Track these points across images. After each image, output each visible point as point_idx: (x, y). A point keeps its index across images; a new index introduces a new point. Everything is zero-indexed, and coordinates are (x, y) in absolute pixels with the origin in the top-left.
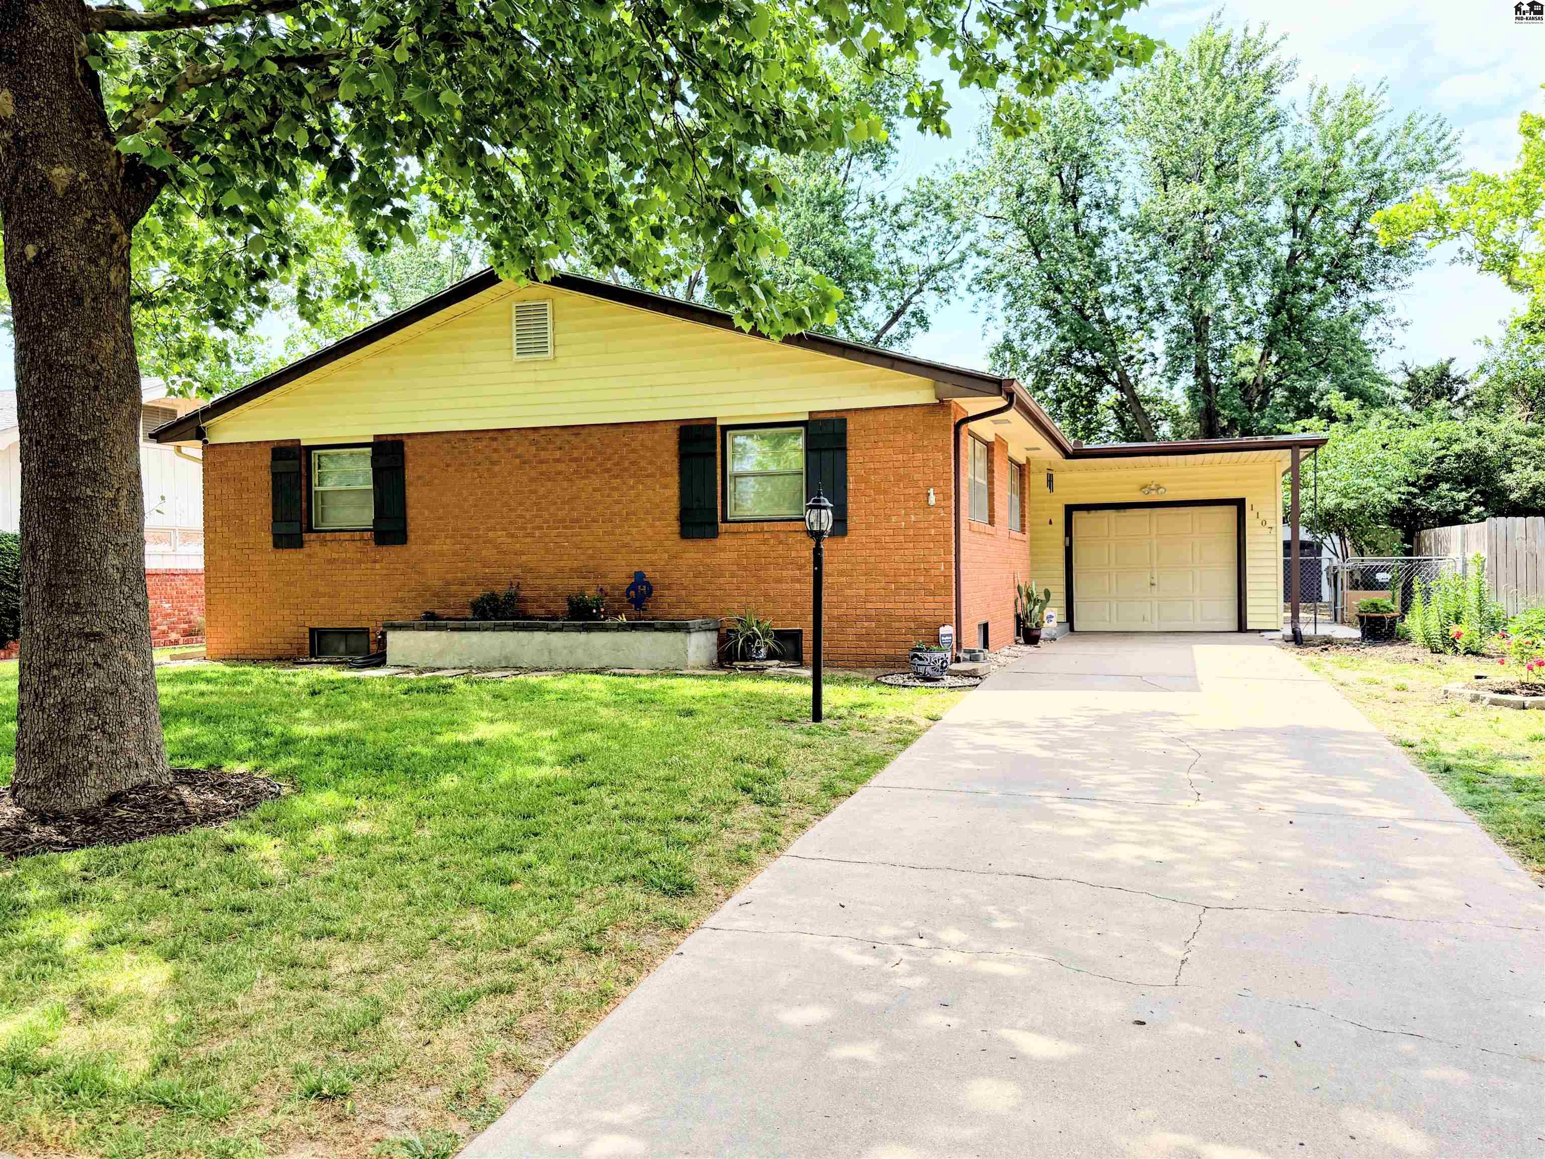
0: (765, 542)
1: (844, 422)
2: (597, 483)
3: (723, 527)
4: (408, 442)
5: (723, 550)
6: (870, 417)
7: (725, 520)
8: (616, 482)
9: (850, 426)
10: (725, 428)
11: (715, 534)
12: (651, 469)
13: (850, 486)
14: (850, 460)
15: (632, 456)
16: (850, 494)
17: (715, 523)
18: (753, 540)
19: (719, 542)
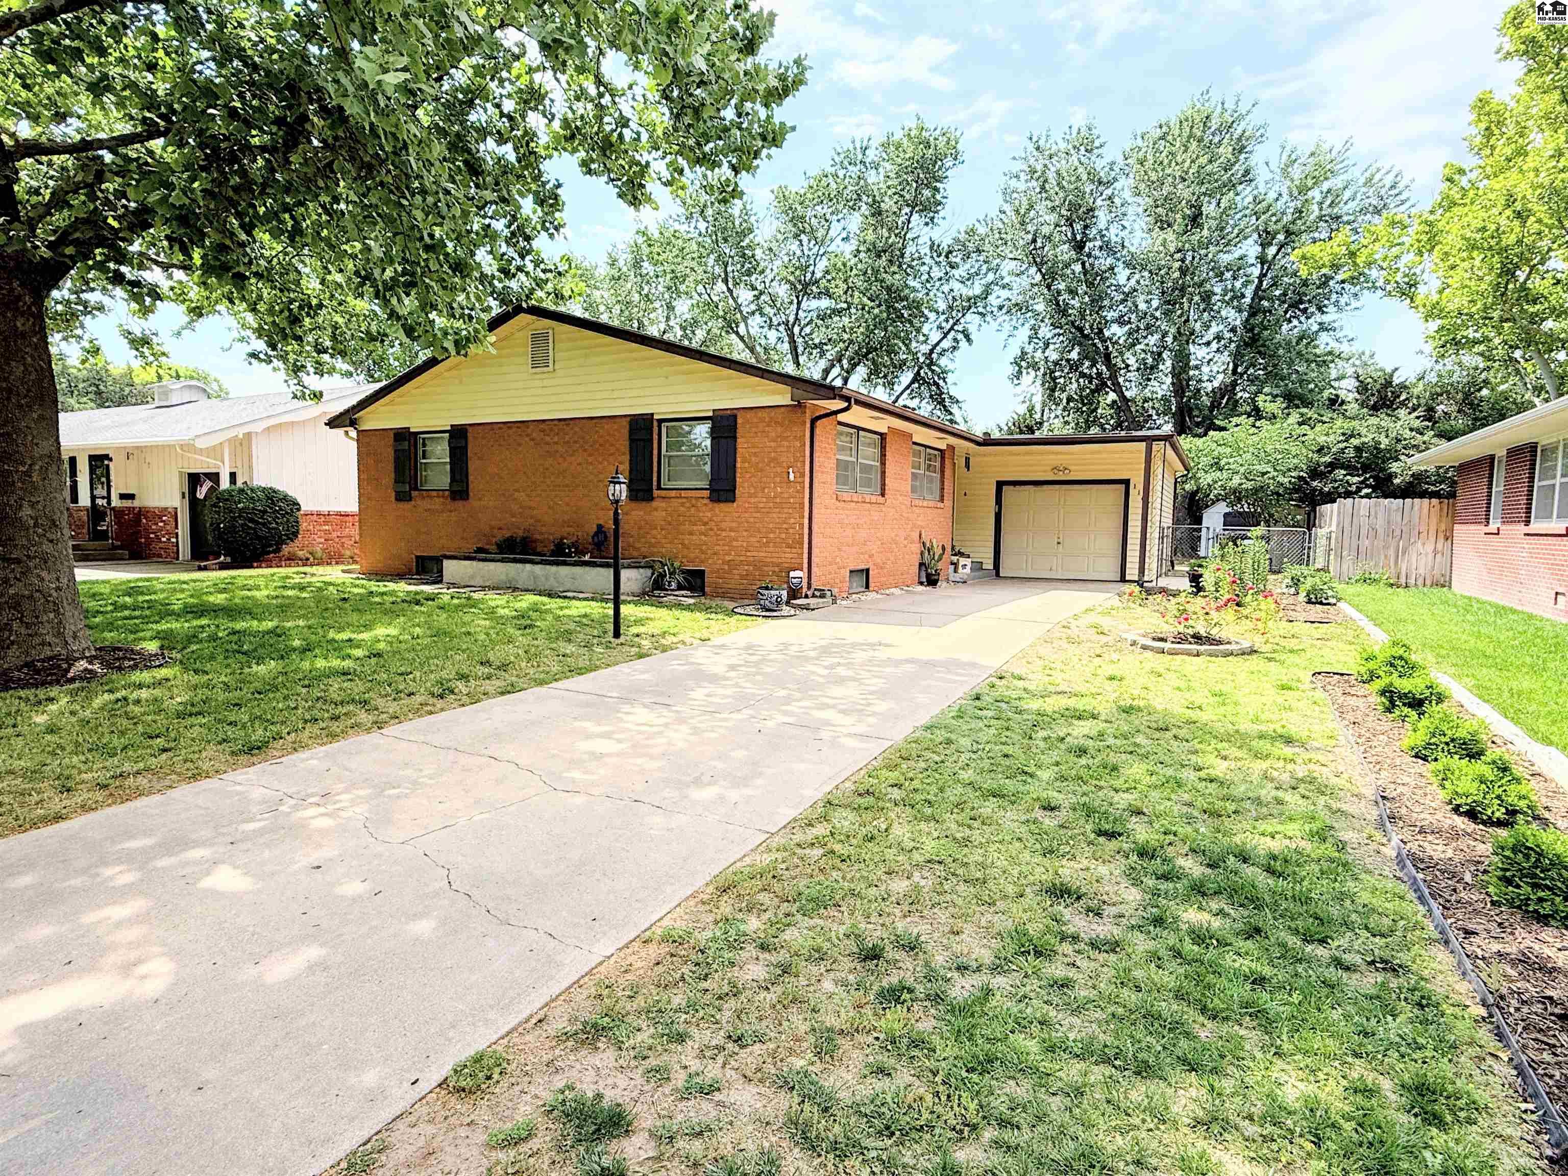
0: (683, 504)
1: (735, 417)
2: (580, 460)
3: (656, 493)
4: (470, 429)
5: (656, 509)
6: (752, 413)
7: (659, 488)
8: (590, 459)
9: (739, 421)
10: (661, 421)
11: (651, 498)
12: (612, 450)
13: (738, 465)
14: (739, 446)
15: (601, 441)
16: (738, 471)
17: (650, 490)
18: (675, 503)
19: (655, 504)
